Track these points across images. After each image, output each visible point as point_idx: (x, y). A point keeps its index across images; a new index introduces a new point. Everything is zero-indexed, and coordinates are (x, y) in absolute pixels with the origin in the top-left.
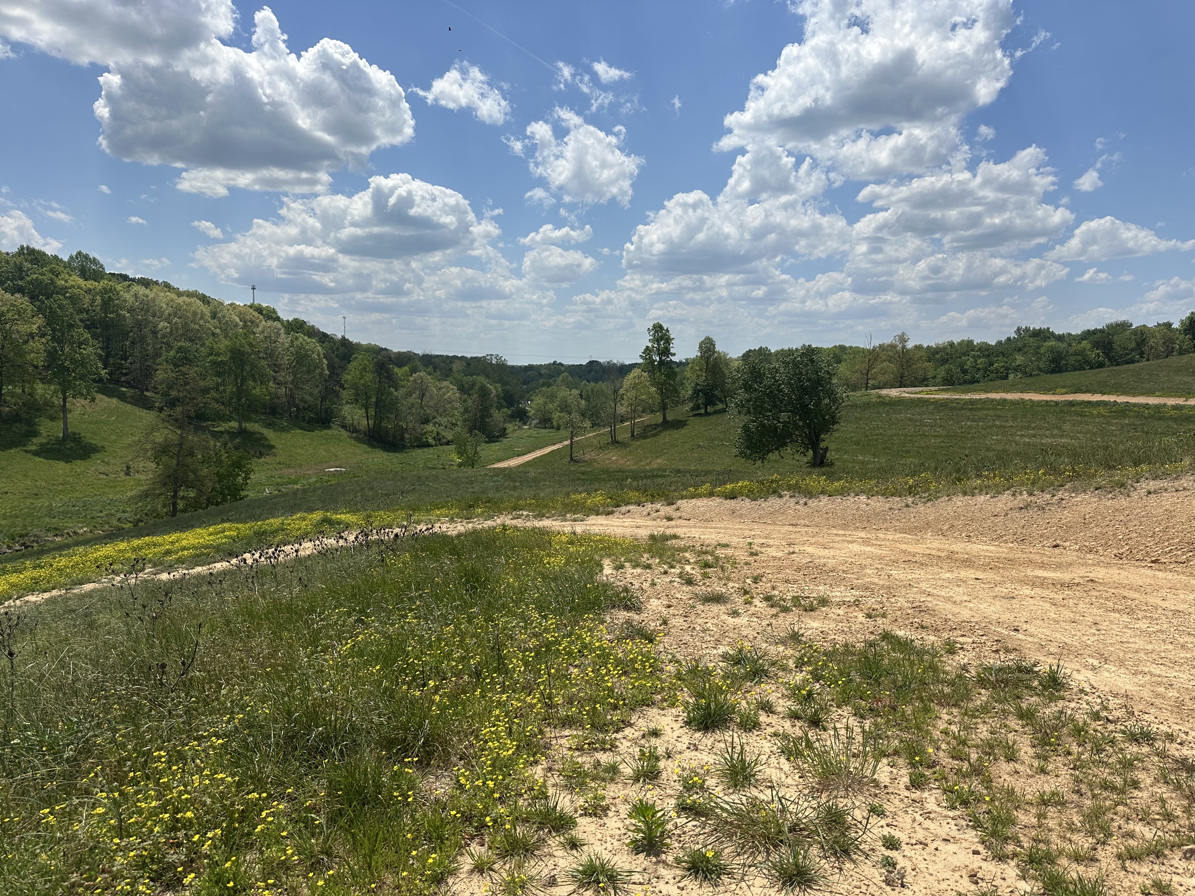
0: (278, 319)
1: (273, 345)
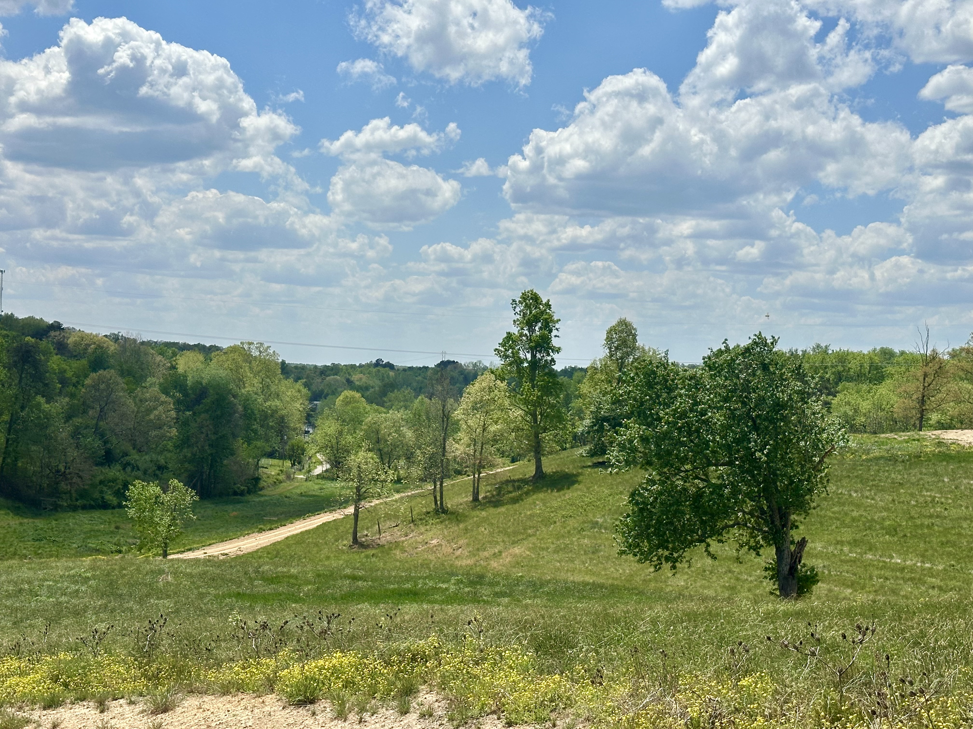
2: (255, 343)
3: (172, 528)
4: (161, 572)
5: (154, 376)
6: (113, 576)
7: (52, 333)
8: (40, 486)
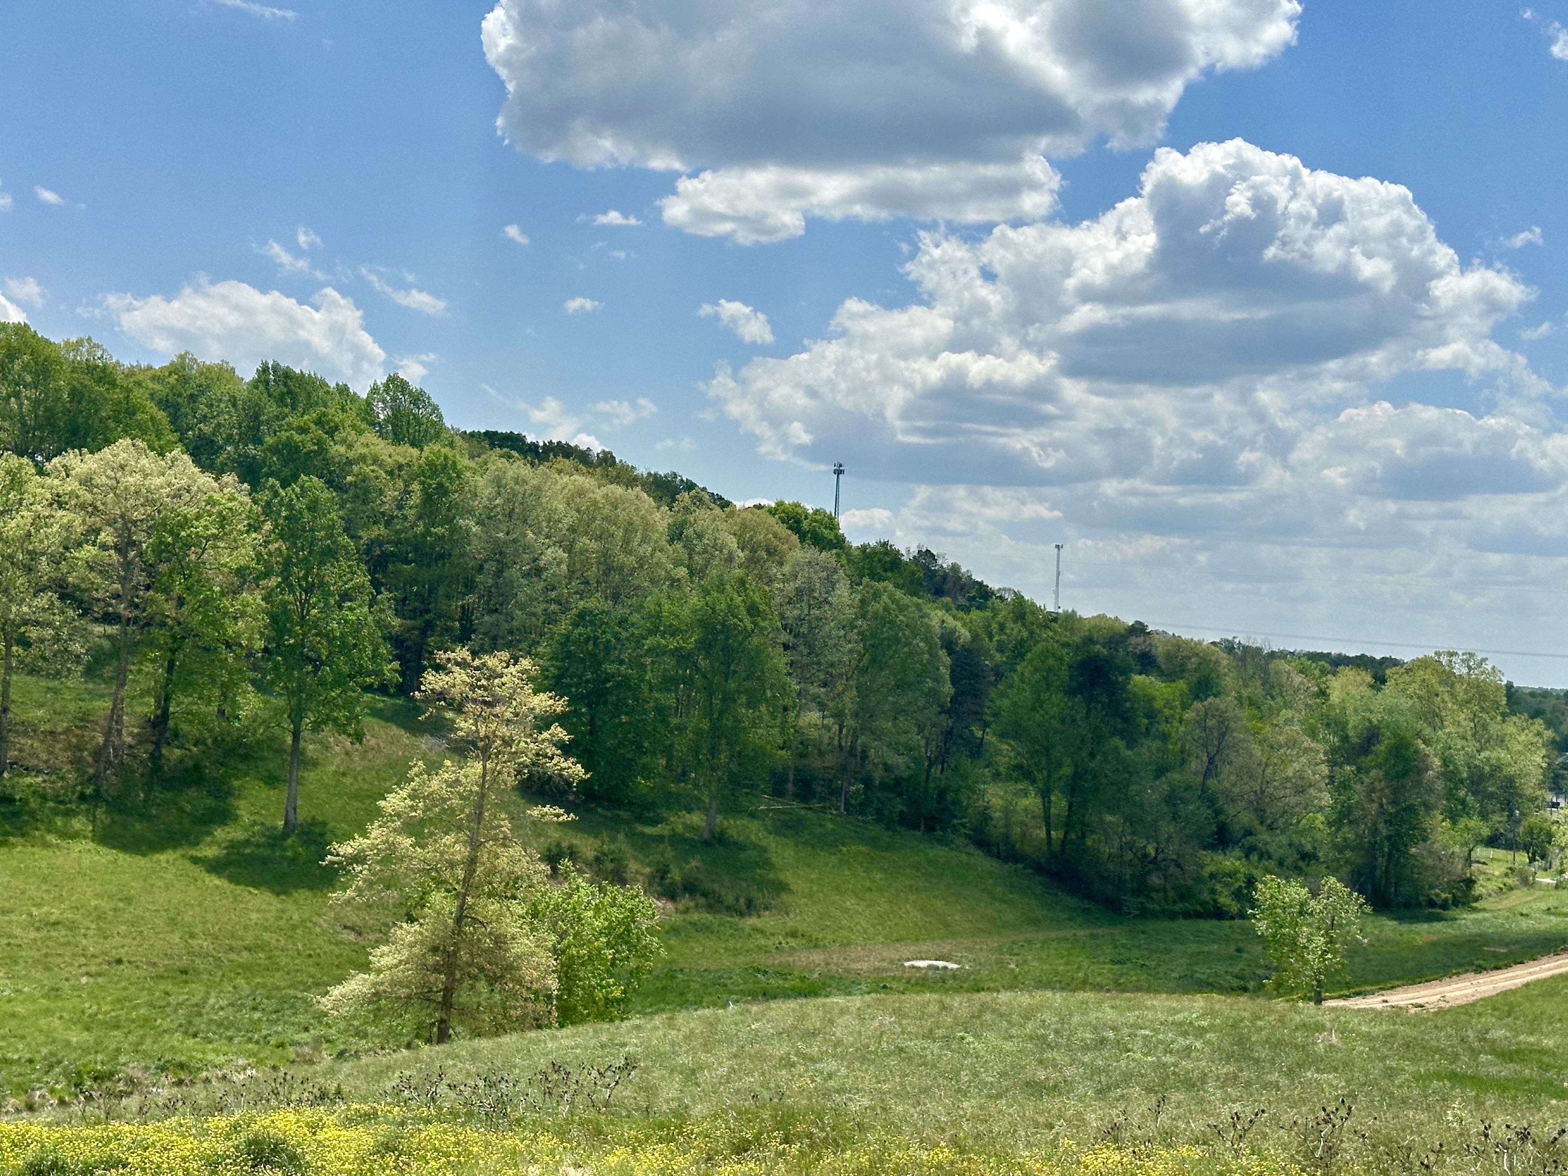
0: (839, 543)
1: (815, 612)
2: (1460, 653)
3: (1329, 956)
4: (1319, 1028)
5: (1291, 708)
6: (1243, 1028)
7: (1133, 640)
8: (1120, 878)
